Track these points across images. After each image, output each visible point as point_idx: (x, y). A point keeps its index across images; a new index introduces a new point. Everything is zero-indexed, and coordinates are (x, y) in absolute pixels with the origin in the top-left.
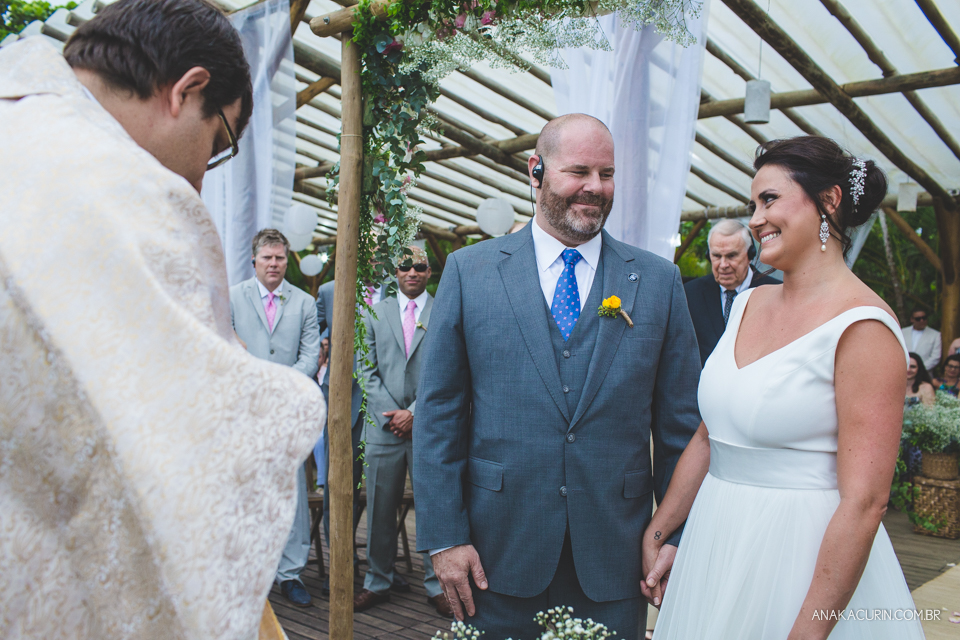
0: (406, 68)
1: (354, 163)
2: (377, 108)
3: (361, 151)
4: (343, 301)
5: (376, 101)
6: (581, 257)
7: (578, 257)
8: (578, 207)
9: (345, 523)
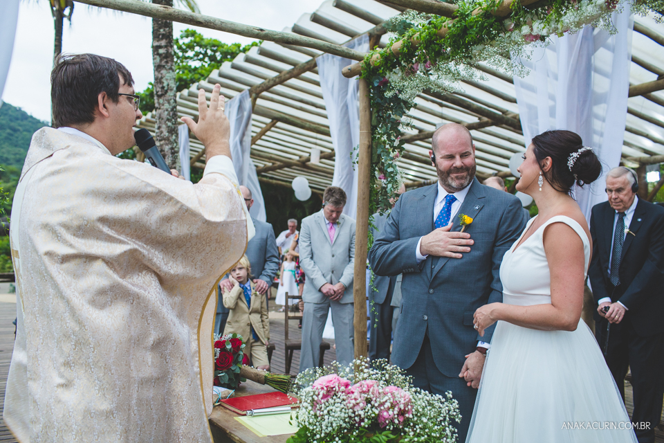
0: (388, 94)
1: (366, 147)
5: (378, 112)
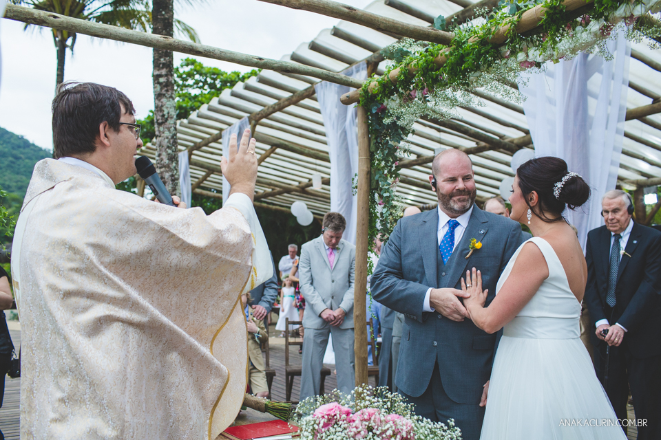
0: (387, 121)
1: (365, 173)
2: (377, 142)
3: (369, 166)
4: (360, 249)
5: (376, 138)
6: (459, 224)
7: (457, 224)
8: (455, 198)
9: (363, 373)
